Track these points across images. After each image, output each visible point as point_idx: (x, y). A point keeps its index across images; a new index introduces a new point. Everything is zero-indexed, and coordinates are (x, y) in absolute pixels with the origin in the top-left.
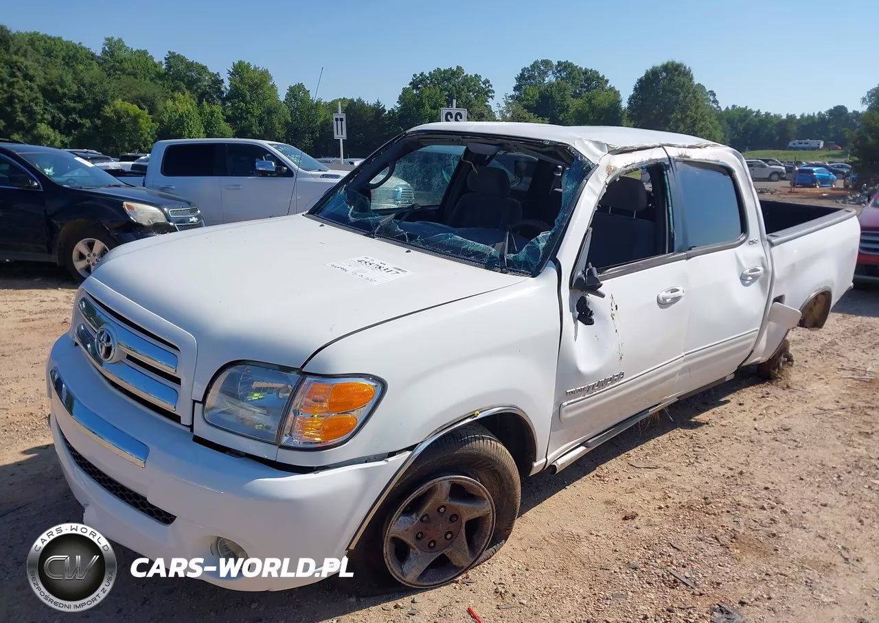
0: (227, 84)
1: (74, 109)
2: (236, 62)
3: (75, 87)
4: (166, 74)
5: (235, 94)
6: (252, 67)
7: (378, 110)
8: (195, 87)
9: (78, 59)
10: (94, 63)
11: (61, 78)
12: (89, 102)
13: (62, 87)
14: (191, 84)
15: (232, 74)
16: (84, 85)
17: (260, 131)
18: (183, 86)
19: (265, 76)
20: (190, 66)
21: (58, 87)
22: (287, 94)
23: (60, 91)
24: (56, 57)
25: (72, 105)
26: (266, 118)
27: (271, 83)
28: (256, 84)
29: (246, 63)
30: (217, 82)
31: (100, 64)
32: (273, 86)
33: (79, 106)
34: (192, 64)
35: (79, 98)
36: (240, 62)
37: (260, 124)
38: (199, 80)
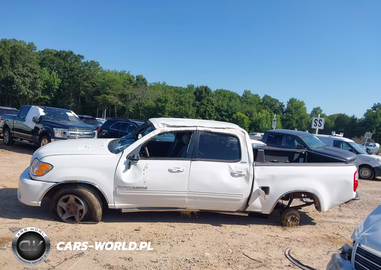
0: (286, 107)
1: (224, 115)
2: (291, 98)
3: (226, 108)
4: (262, 103)
5: (288, 111)
6: (297, 100)
7: (353, 119)
8: (273, 108)
9: (233, 98)
10: (238, 99)
11: (222, 105)
12: (230, 112)
13: (222, 107)
14: (271, 106)
15: (288, 103)
16: (229, 107)
17: (296, 126)
18: (268, 107)
19: (302, 104)
20: (272, 100)
21: (221, 107)
22: (312, 111)
23: (221, 108)
24: (226, 97)
25: (224, 113)
26: (299, 120)
27: (304, 107)
28: (298, 107)
29: (295, 98)
30: (282, 105)
31: (240, 99)
32: (305, 107)
33: (226, 114)
34: (273, 99)
35: (227, 111)
36: (293, 98)
37: (297, 123)
38: (274, 105)
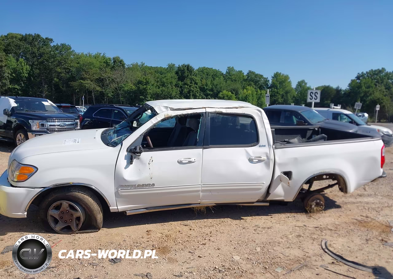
0: (270, 82)
1: (209, 94)
2: (275, 73)
3: (211, 86)
4: (247, 79)
5: (273, 86)
6: (282, 74)
7: (338, 91)
8: (257, 84)
9: (217, 76)
10: (222, 77)
11: (207, 83)
12: (215, 91)
13: (206, 86)
14: (256, 82)
15: (273, 77)
16: (214, 85)
17: (282, 101)
18: (253, 83)
19: (287, 77)
20: (256, 75)
21: (205, 86)
22: (297, 85)
23: (206, 88)
24: (210, 75)
25: (209, 93)
26: (285, 95)
27: (289, 80)
28: (283, 81)
29: (280, 72)
30: (266, 81)
31: (223, 77)
32: (290, 82)
33: (211, 93)
34: (257, 74)
35: (212, 90)
36: (277, 73)
37: (282, 97)
38: (259, 81)
